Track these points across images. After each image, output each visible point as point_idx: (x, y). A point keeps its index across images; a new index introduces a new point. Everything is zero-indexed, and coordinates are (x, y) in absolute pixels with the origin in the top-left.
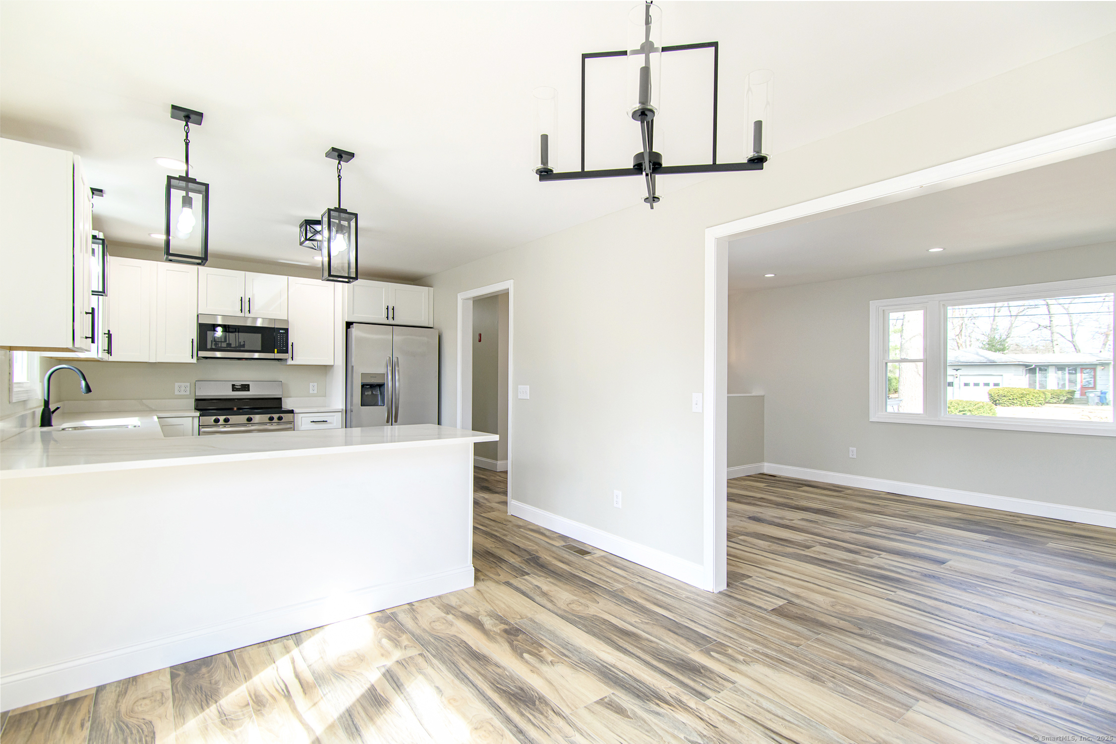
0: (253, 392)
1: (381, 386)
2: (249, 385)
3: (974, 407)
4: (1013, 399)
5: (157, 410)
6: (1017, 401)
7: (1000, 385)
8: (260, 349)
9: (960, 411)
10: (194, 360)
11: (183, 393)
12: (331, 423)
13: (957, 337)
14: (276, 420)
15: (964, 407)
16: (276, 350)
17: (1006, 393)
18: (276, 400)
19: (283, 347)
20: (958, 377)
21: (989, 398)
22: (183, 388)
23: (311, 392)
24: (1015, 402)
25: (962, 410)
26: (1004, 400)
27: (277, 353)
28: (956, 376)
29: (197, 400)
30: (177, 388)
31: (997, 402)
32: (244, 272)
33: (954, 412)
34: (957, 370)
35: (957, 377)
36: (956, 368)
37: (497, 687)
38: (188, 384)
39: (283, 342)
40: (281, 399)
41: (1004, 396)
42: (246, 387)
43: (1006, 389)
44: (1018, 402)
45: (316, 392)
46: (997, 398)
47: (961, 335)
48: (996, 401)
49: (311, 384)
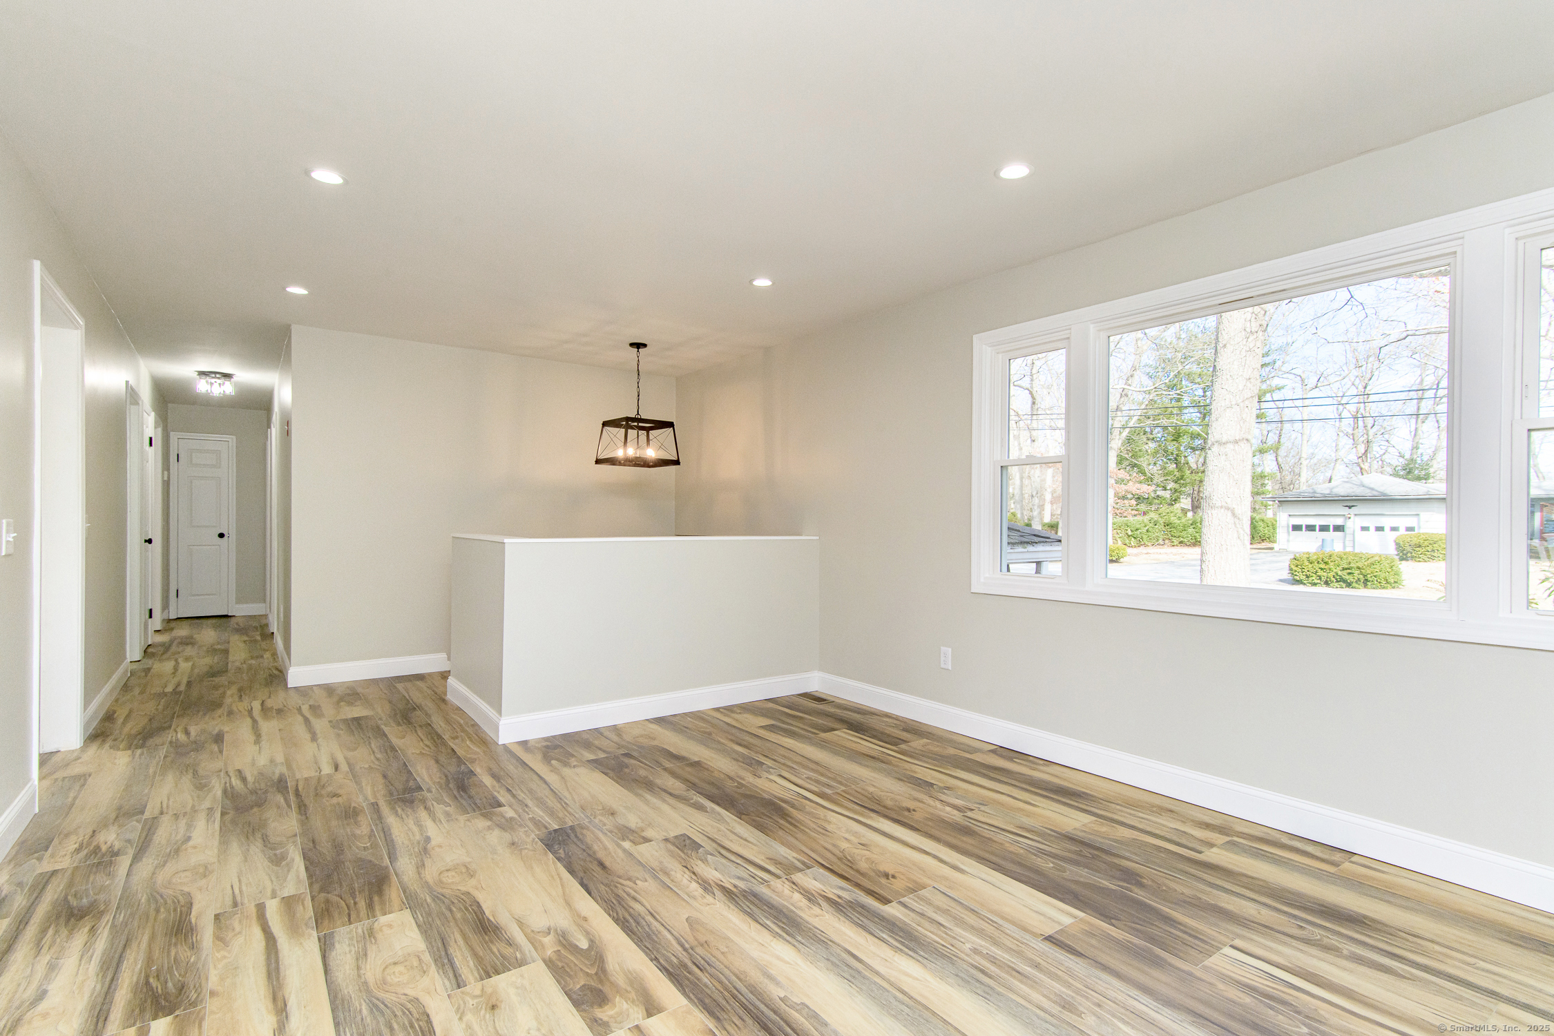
3: (1366, 563)
4: (1433, 551)
6: (1439, 555)
7: (1416, 529)
9: (1344, 569)
13: (1360, 460)
15: (1350, 563)
17: (1422, 542)
20: (1352, 518)
21: (1396, 549)
24: (1435, 554)
25: (1346, 567)
26: (1420, 553)
28: (1349, 516)
31: (1409, 555)
33: (1335, 570)
34: (1350, 507)
35: (1349, 518)
36: (1348, 504)
41: (1420, 546)
43: (1422, 536)
44: (1441, 556)
46: (1409, 549)
47: (1366, 457)
48: (1407, 553)
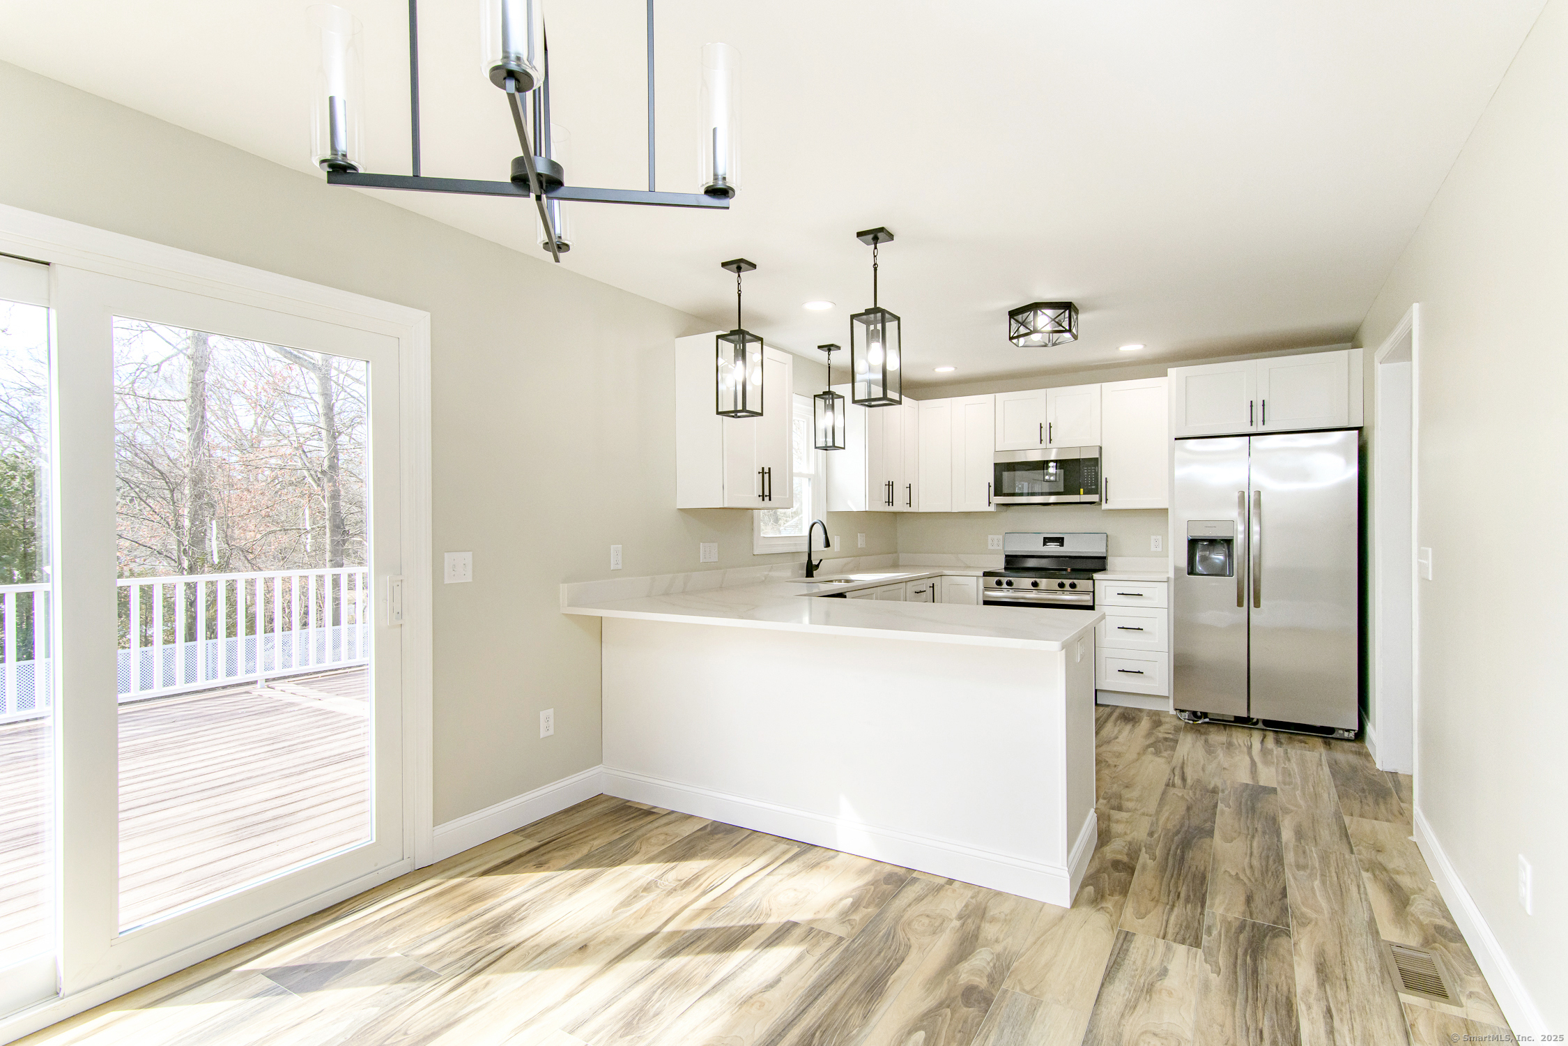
0: (1070, 548)
1: (1228, 542)
2: (1063, 539)
5: (970, 567)
8: (1062, 490)
10: (992, 508)
11: (995, 547)
12: (1149, 598)
14: (1067, 587)
16: (1082, 490)
18: (1096, 560)
19: (1091, 486)
22: (996, 542)
23: (1153, 549)
27: (1084, 494)
29: (1006, 556)
30: (990, 542)
32: (1044, 390)
37: (814, 1034)
38: (1001, 537)
39: (1091, 478)
40: (1104, 558)
42: (1060, 541)
45: (1160, 549)
49: (1153, 537)
